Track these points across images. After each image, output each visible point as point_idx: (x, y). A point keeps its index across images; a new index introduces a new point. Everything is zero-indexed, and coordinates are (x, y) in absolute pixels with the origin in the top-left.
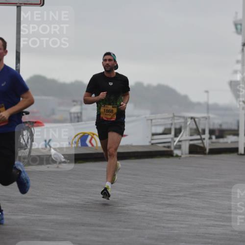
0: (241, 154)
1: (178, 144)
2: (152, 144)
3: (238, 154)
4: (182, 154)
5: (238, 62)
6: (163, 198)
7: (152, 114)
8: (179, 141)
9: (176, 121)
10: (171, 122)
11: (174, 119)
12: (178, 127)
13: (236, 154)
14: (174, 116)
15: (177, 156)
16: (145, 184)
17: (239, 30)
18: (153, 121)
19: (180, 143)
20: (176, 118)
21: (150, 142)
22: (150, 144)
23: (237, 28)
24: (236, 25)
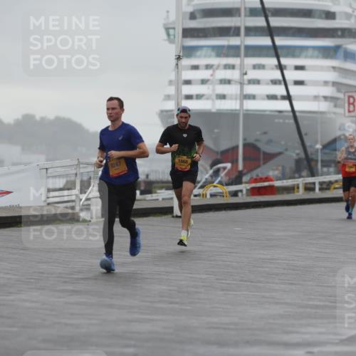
0: (177, 217)
1: (86, 203)
2: (49, 204)
3: (173, 217)
4: (92, 218)
5: (171, 82)
6: (65, 282)
7: (47, 160)
8: (88, 199)
9: (82, 170)
10: (74, 172)
11: (80, 168)
12: (85, 178)
13: (170, 216)
14: (79, 163)
15: (85, 221)
16: (39, 262)
17: (172, 37)
18: (49, 171)
19: (89, 202)
20: (81, 166)
21: (45, 201)
22: (45, 204)
23: (168, 35)
24: (167, 29)
